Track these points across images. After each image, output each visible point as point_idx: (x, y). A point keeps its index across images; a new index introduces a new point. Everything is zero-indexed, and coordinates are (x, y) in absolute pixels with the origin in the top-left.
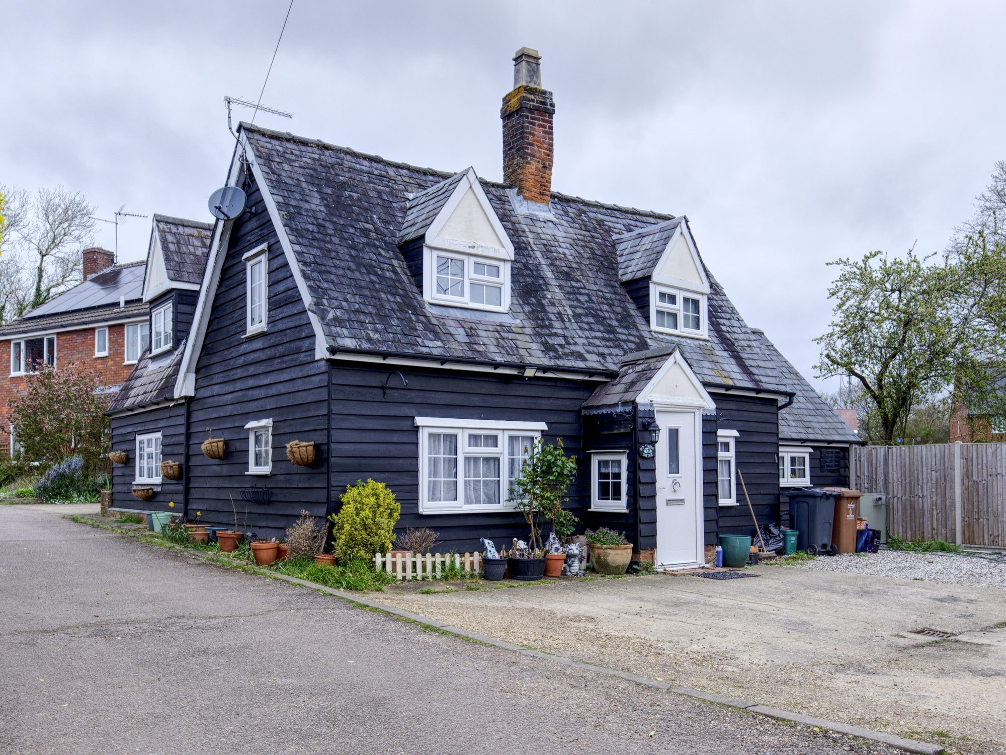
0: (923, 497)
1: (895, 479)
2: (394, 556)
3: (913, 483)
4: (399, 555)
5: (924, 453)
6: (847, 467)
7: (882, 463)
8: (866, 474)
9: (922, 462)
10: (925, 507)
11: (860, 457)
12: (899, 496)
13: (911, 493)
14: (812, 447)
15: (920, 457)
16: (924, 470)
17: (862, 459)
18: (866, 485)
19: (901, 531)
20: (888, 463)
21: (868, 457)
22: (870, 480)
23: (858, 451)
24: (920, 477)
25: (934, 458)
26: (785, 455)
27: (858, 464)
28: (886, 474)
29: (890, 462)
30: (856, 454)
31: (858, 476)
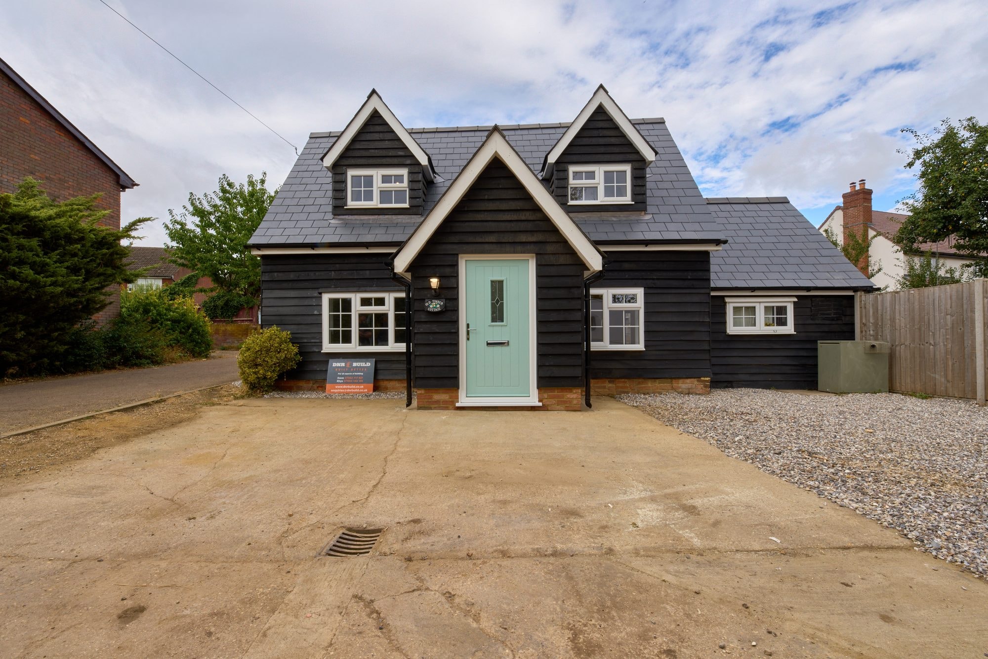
0: (934, 345)
1: (903, 325)
3: (923, 329)
5: (937, 295)
6: (853, 315)
7: (889, 309)
8: (872, 320)
9: (934, 306)
10: (938, 356)
11: (865, 304)
12: (907, 343)
13: (920, 340)
14: (796, 296)
15: (931, 299)
16: (937, 314)
17: (868, 307)
18: (872, 332)
19: (909, 380)
20: (895, 308)
21: (873, 305)
22: (876, 327)
23: (863, 298)
24: (931, 322)
25: (949, 301)
26: (757, 305)
27: (864, 310)
28: (893, 320)
29: (897, 307)
30: (861, 301)
31: (863, 324)
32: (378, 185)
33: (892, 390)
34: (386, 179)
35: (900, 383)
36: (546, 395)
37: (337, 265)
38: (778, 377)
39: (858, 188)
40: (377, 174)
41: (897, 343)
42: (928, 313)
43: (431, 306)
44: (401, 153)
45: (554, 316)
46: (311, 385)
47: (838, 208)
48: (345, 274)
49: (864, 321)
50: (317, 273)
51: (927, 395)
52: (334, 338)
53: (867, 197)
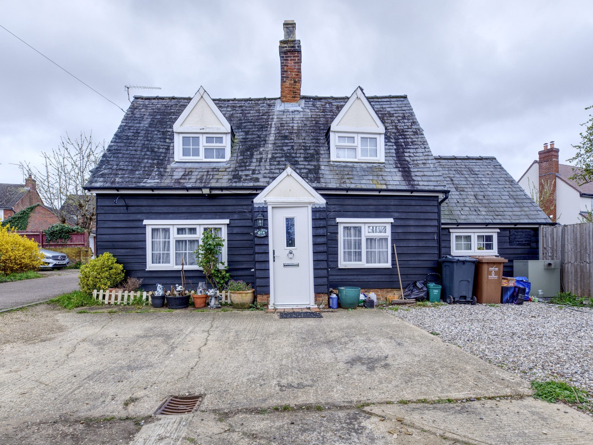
0: (589, 263)
1: (570, 249)
2: (111, 291)
3: (582, 252)
4: (114, 291)
5: (591, 228)
6: (538, 242)
7: (560, 237)
8: (550, 246)
9: (589, 236)
11: (546, 234)
12: (572, 262)
13: (581, 260)
14: (499, 228)
15: (587, 231)
17: (547, 236)
18: (550, 254)
20: (565, 237)
21: (551, 235)
22: (553, 250)
23: (544, 230)
24: (588, 247)
26: (472, 235)
27: (544, 239)
28: (563, 245)
30: (543, 232)
31: (545, 248)
39: (549, 147)
41: (566, 262)
42: (586, 241)
47: (536, 162)
49: (545, 246)
53: (555, 154)
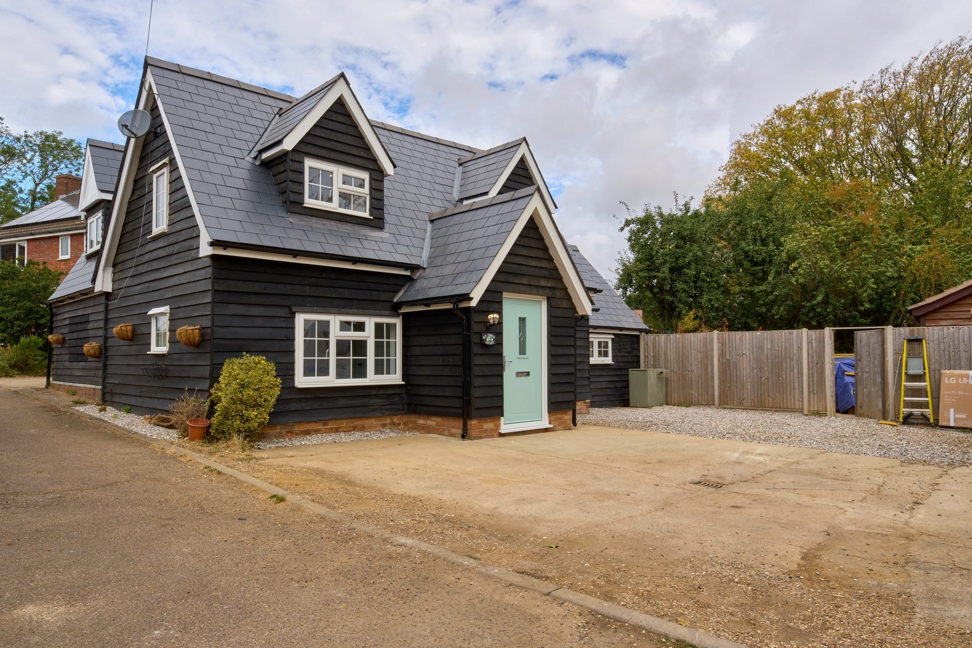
0: (691, 371)
1: (672, 358)
3: (684, 361)
5: (693, 339)
6: (639, 350)
7: (663, 346)
8: (652, 354)
9: (691, 346)
10: (693, 379)
11: (647, 342)
12: (675, 370)
13: (683, 368)
14: (614, 334)
15: (689, 342)
16: (692, 351)
17: (649, 344)
18: (652, 363)
19: (676, 396)
20: (667, 346)
21: (653, 343)
22: (655, 359)
23: (645, 337)
24: (689, 357)
25: (699, 343)
26: (593, 340)
27: (646, 347)
28: (666, 354)
29: (669, 346)
30: (644, 340)
31: (646, 356)
32: (338, 185)
33: (667, 404)
34: (346, 180)
35: (671, 398)
36: (553, 418)
37: (313, 280)
38: (605, 398)
40: (338, 172)
42: (688, 351)
43: (488, 340)
44: (363, 154)
45: (560, 351)
46: (279, 430)
48: (321, 292)
50: (289, 287)
51: (689, 404)
52: (309, 371)
